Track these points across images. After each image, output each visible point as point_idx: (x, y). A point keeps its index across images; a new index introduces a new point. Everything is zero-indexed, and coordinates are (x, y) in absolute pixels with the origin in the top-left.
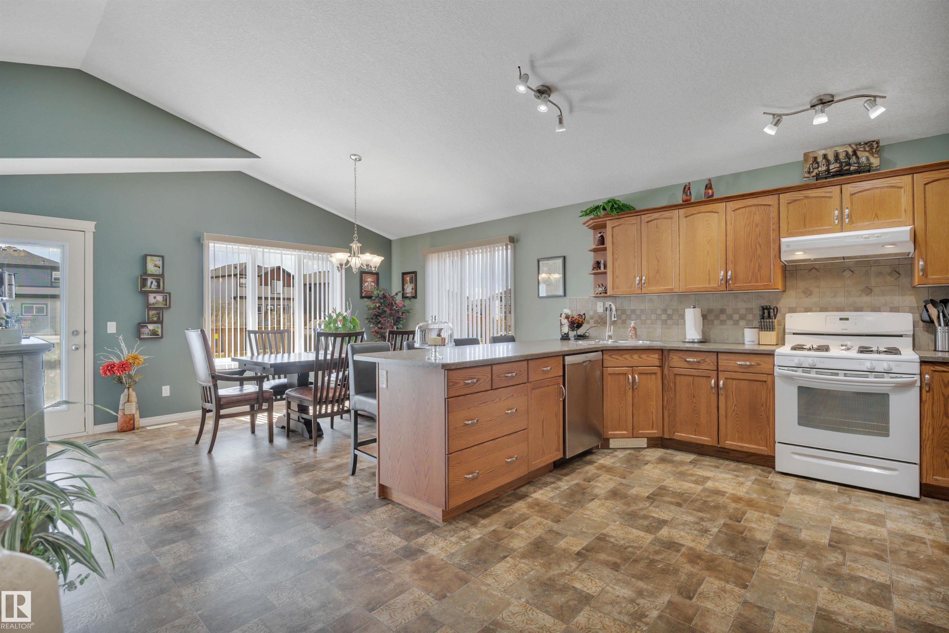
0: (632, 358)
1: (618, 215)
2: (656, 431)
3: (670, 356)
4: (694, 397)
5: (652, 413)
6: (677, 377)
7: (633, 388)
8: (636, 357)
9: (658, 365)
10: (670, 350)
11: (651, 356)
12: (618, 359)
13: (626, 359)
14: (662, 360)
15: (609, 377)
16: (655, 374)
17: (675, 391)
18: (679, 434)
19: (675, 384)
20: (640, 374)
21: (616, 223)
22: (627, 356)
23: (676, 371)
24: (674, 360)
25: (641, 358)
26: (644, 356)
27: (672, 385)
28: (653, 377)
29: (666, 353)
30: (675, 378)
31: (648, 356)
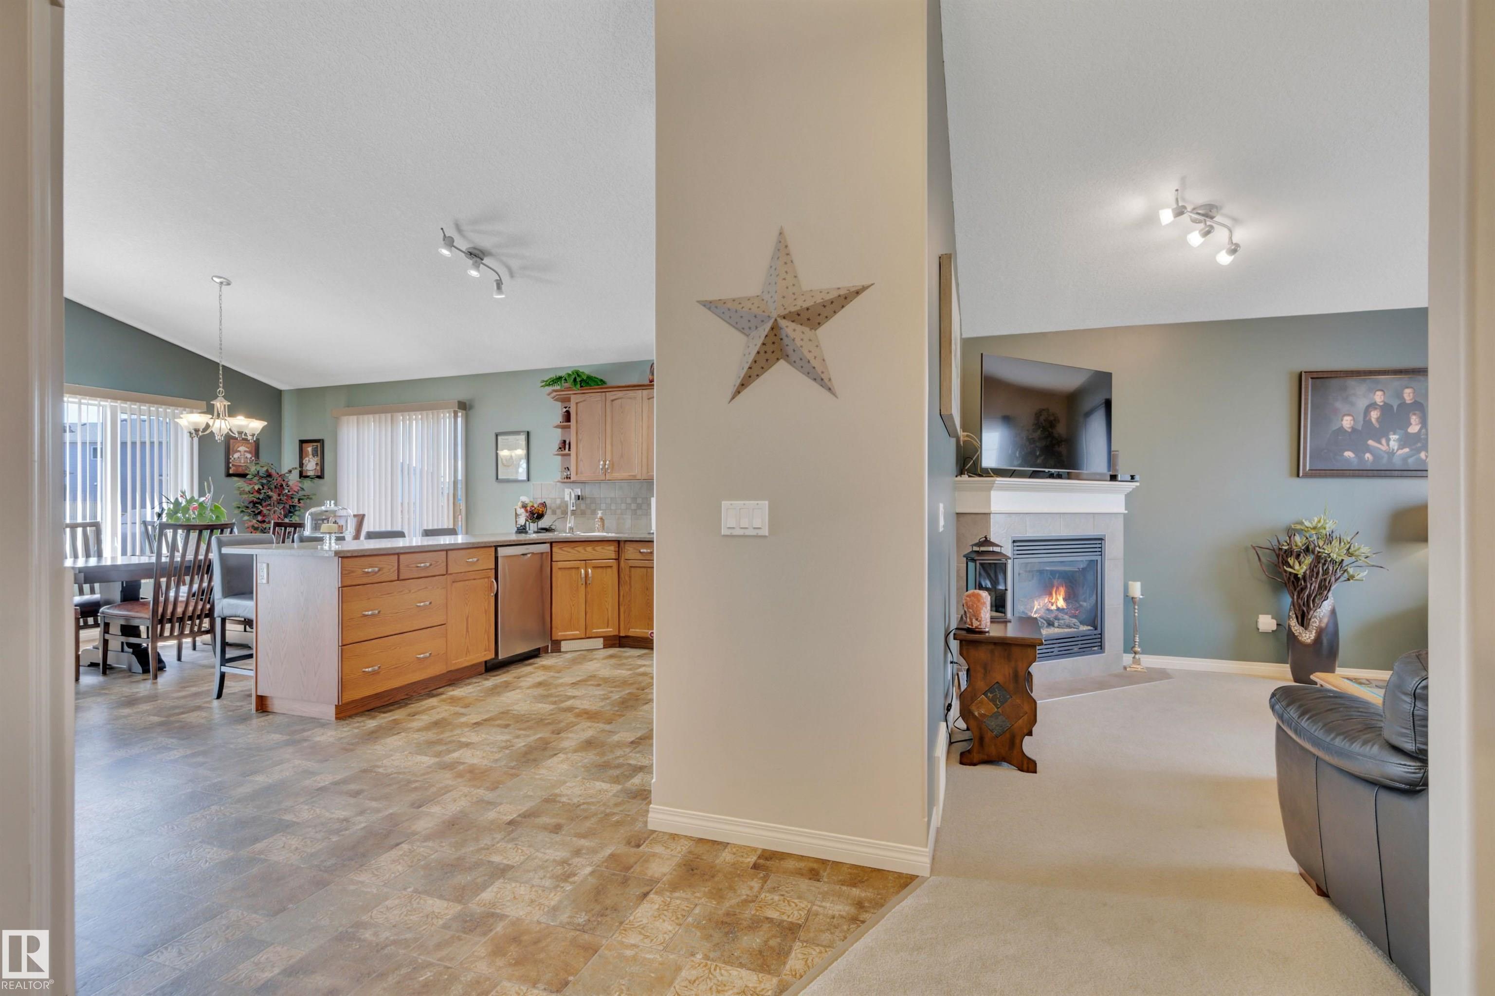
0: (585, 551)
1: (581, 390)
2: (611, 630)
3: (626, 547)
4: (647, 589)
5: (607, 610)
6: (632, 569)
7: (586, 583)
8: (589, 549)
9: (614, 557)
10: (626, 541)
11: (606, 548)
12: (569, 552)
13: (579, 552)
14: (619, 552)
15: (560, 573)
16: (611, 567)
17: (630, 584)
18: (633, 630)
19: (630, 577)
20: (594, 567)
21: (579, 398)
22: (580, 549)
23: (631, 563)
24: (629, 552)
25: (595, 550)
26: (599, 548)
27: (627, 578)
28: (609, 570)
29: (622, 544)
30: (630, 571)
31: (603, 548)
